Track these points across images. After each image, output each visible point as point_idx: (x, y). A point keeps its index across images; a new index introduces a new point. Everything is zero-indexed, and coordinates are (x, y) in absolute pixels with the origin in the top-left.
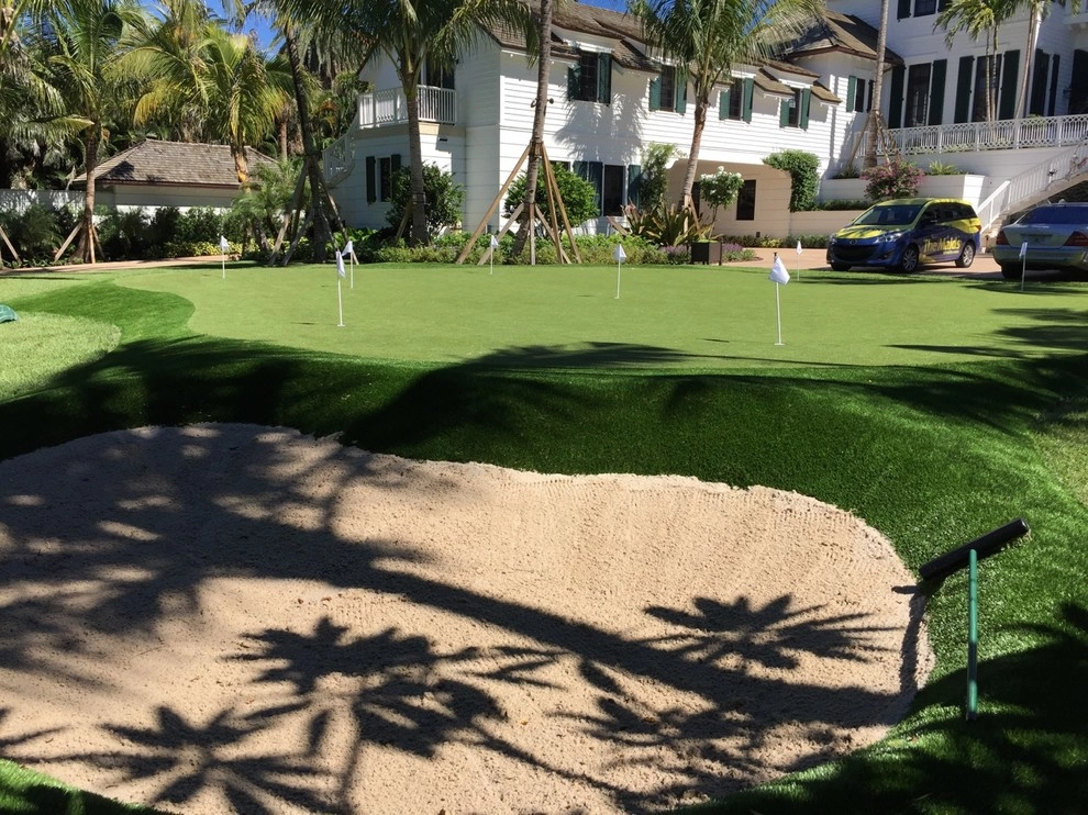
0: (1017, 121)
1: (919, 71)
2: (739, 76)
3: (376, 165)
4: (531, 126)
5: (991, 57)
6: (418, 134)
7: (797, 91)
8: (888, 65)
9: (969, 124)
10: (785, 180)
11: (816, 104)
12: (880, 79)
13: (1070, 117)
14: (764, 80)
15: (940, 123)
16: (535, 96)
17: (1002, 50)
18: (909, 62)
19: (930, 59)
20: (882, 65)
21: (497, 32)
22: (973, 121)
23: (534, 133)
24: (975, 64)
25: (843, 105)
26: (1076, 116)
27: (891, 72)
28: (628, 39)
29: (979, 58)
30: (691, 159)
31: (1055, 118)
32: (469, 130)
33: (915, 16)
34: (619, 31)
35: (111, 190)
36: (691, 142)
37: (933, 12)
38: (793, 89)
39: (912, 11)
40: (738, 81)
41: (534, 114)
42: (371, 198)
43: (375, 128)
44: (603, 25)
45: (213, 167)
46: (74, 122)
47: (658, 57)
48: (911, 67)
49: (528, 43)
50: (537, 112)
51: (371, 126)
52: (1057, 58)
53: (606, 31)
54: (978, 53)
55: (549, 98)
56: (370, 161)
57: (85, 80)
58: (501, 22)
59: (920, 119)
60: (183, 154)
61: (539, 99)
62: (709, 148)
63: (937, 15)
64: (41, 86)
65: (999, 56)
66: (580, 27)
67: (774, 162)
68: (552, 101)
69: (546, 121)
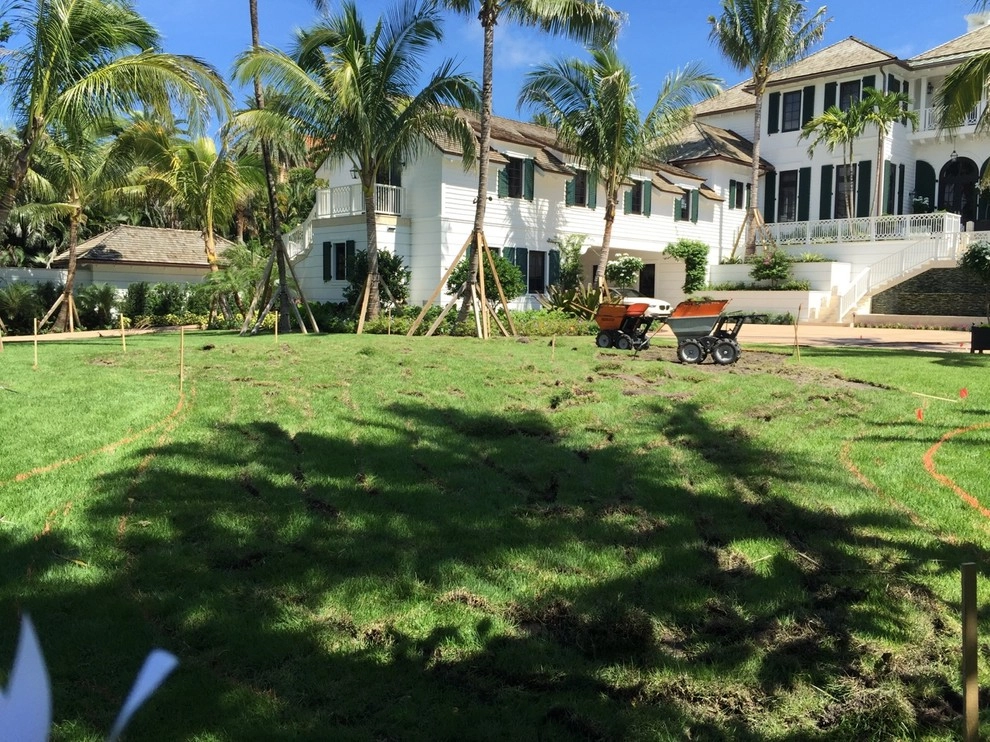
0: (873, 219)
1: (788, 177)
2: (639, 179)
3: (332, 249)
4: (473, 219)
5: (848, 166)
6: (374, 224)
7: (687, 191)
8: (762, 171)
9: (833, 220)
10: (681, 265)
11: (702, 203)
12: (756, 183)
13: (917, 215)
14: (659, 182)
15: (807, 220)
16: (477, 194)
17: (856, 160)
18: (778, 169)
19: (797, 167)
20: (757, 172)
21: (440, 142)
22: (836, 217)
23: (476, 225)
24: (834, 171)
25: (726, 204)
26: (922, 215)
27: (764, 177)
28: (547, 148)
29: (838, 167)
30: (604, 247)
31: (904, 216)
32: (414, 220)
33: (783, 131)
34: (539, 142)
35: (88, 269)
36: (603, 233)
37: (798, 129)
38: (684, 190)
39: (780, 127)
40: (639, 183)
41: (475, 209)
42: (327, 277)
43: (332, 218)
44: (526, 136)
45: (179, 248)
46: (63, 206)
47: (573, 163)
48: (781, 173)
49: (465, 150)
50: (478, 207)
51: (329, 217)
52: (902, 167)
53: (529, 141)
54: (837, 161)
55: (488, 196)
56: (327, 246)
57: (75, 171)
58: (444, 133)
59: (790, 216)
60: (152, 238)
61: (480, 197)
62: (619, 238)
63: (801, 131)
64: (36, 179)
65: (855, 165)
66: (507, 137)
67: (671, 251)
68: (490, 199)
69: (486, 214)
